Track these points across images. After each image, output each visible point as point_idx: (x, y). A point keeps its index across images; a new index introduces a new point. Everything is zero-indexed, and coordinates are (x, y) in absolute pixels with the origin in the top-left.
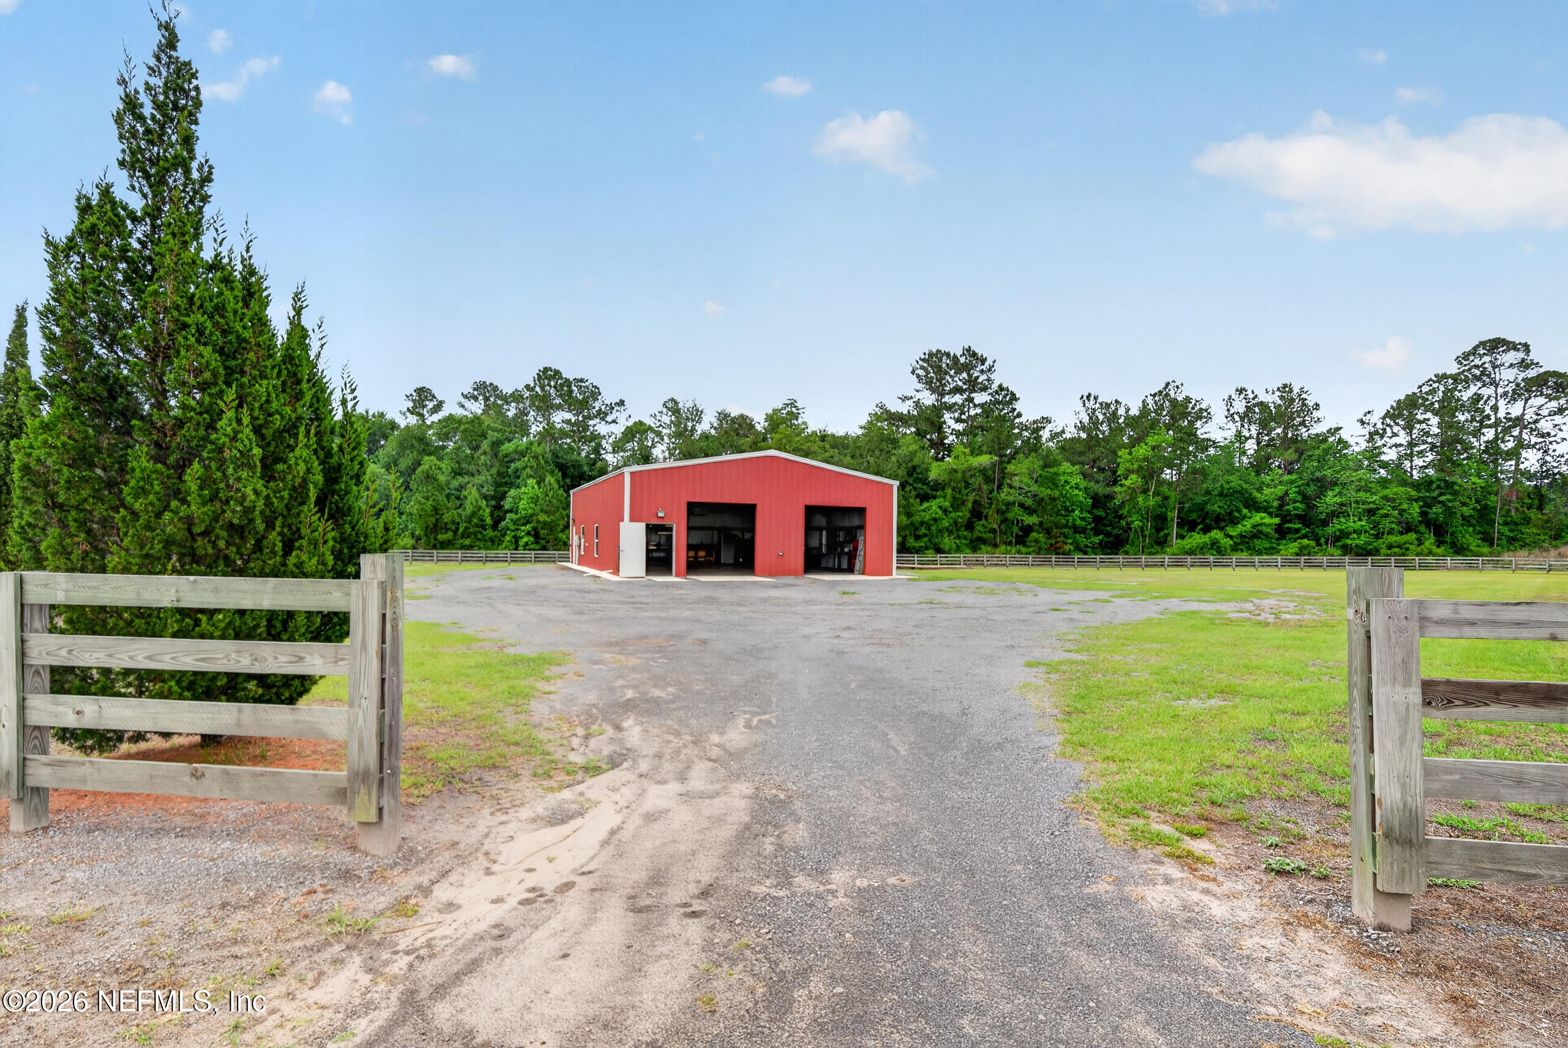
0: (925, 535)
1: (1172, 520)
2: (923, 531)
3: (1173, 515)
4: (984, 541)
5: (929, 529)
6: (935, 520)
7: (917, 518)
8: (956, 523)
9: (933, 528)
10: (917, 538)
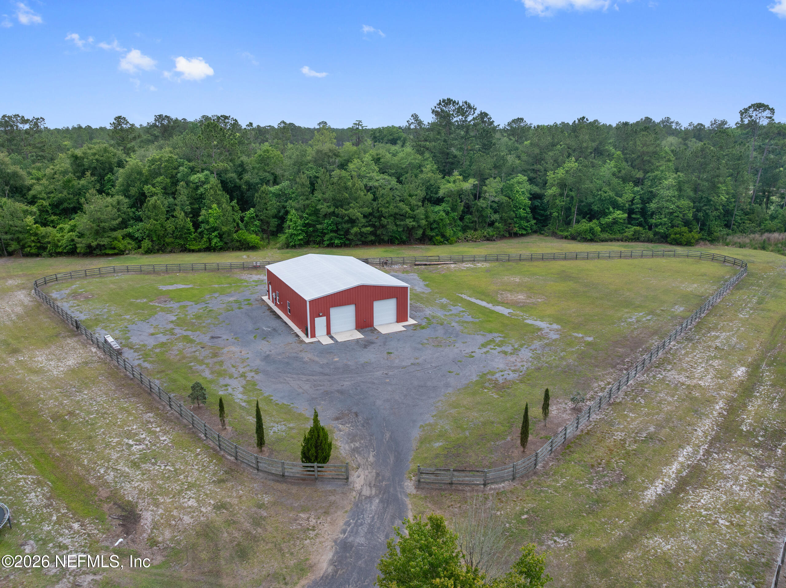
0: (436, 228)
1: (574, 212)
2: (435, 226)
3: (574, 210)
4: (469, 228)
5: (438, 224)
6: (442, 220)
7: (431, 220)
8: (454, 218)
9: (441, 224)
10: (432, 229)
